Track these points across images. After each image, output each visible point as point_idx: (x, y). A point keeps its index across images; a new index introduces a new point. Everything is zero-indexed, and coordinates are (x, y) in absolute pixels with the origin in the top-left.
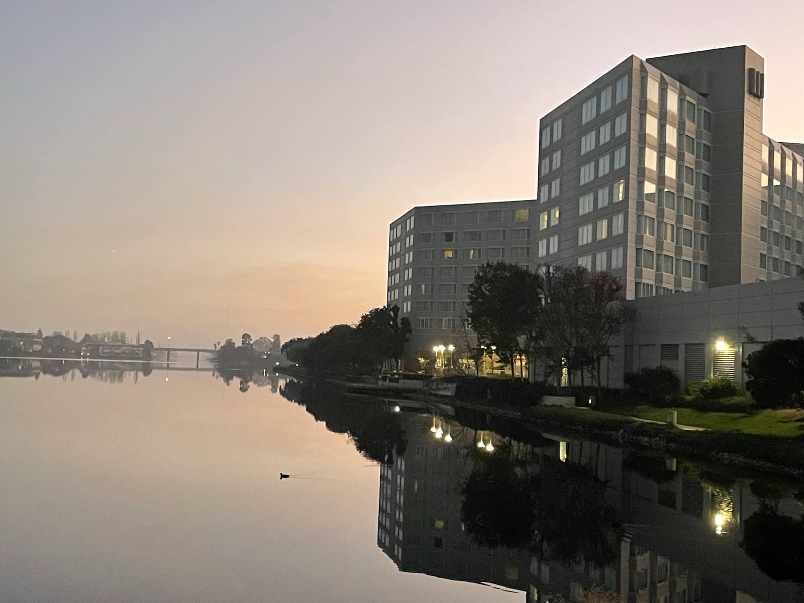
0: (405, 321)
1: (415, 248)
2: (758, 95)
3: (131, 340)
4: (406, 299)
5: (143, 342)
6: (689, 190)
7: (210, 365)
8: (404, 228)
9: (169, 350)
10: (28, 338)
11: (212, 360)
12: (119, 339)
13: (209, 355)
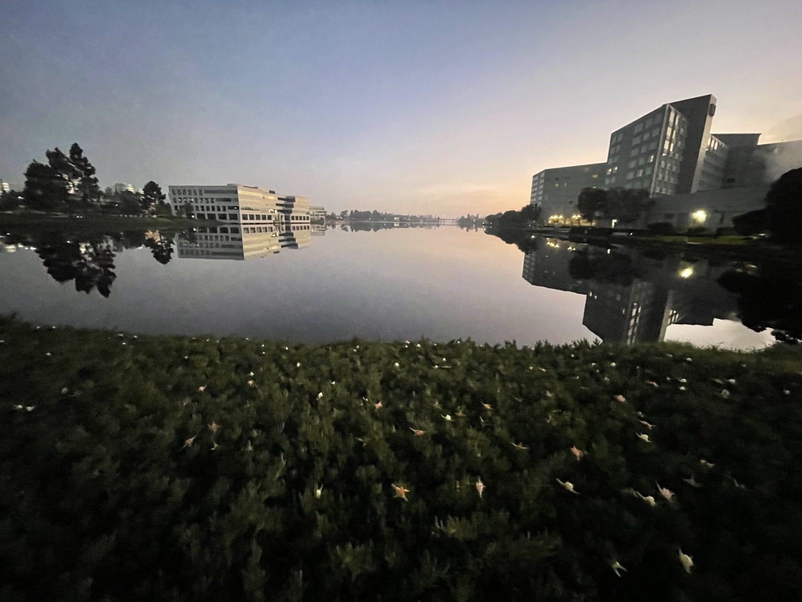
0: (540, 209)
1: (544, 184)
2: (712, 115)
3: (434, 217)
4: (540, 201)
5: (437, 217)
6: (677, 156)
7: (456, 224)
8: (539, 178)
9: (444, 220)
10: (407, 217)
11: (457, 222)
12: (430, 217)
13: (455, 221)
